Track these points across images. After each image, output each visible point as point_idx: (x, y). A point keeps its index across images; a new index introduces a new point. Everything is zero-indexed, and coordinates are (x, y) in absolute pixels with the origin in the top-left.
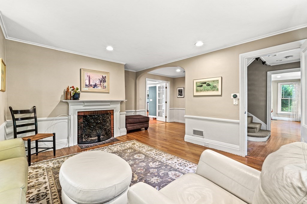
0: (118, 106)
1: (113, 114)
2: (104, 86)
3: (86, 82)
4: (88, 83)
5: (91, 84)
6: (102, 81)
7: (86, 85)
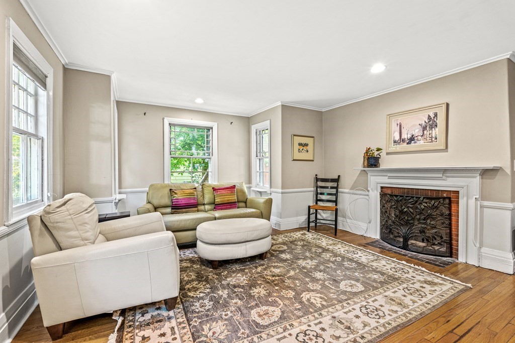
0: (475, 182)
1: (458, 203)
2: (432, 138)
3: (394, 137)
4: (397, 138)
5: (403, 137)
6: (426, 126)
7: (395, 142)
